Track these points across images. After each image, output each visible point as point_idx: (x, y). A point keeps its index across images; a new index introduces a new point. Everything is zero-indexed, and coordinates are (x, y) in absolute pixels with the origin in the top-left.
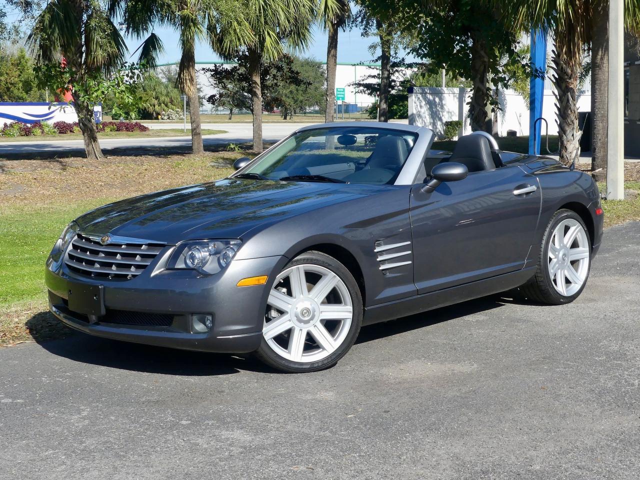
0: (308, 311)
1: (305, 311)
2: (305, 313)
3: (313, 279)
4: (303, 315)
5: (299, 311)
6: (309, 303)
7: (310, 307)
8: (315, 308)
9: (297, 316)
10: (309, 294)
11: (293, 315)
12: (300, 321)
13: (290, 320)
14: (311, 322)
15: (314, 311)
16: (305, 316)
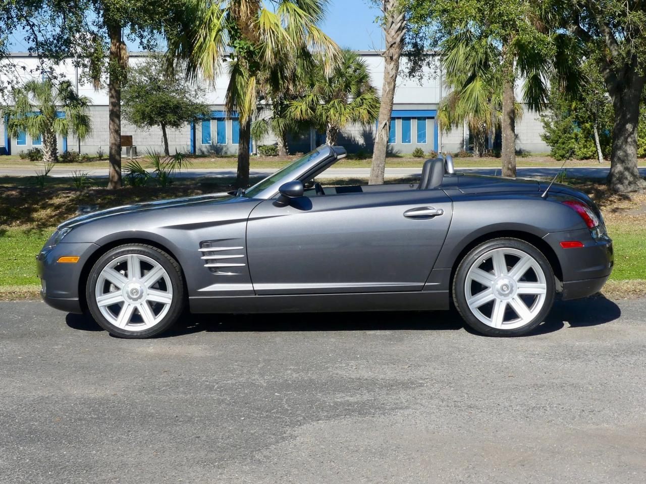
0: (137, 291)
1: (135, 291)
2: (135, 292)
3: (145, 267)
4: (132, 293)
5: (129, 289)
6: (139, 285)
7: (139, 288)
8: (144, 290)
9: (127, 293)
10: (140, 279)
11: (125, 293)
12: (130, 298)
13: (122, 295)
14: (139, 300)
15: (142, 293)
16: (136, 295)
